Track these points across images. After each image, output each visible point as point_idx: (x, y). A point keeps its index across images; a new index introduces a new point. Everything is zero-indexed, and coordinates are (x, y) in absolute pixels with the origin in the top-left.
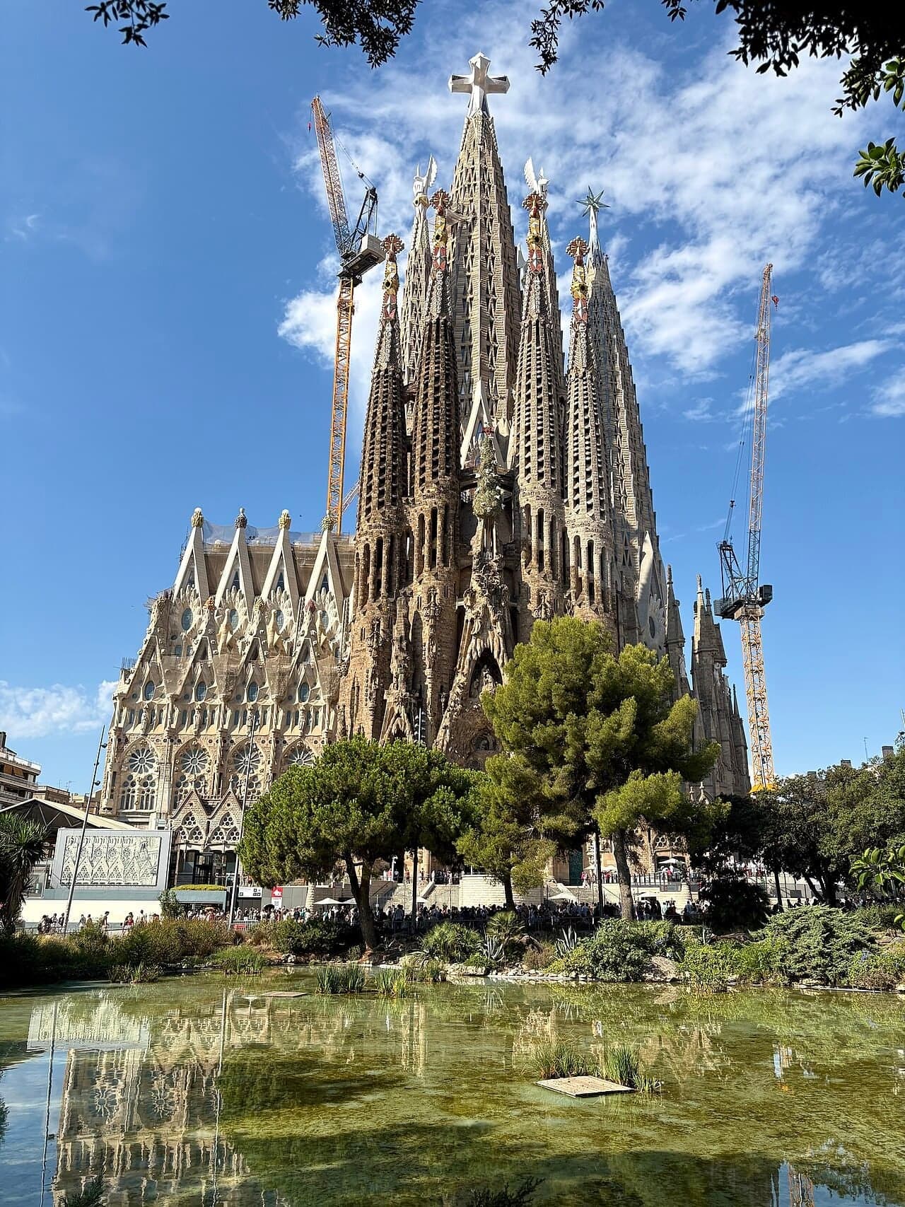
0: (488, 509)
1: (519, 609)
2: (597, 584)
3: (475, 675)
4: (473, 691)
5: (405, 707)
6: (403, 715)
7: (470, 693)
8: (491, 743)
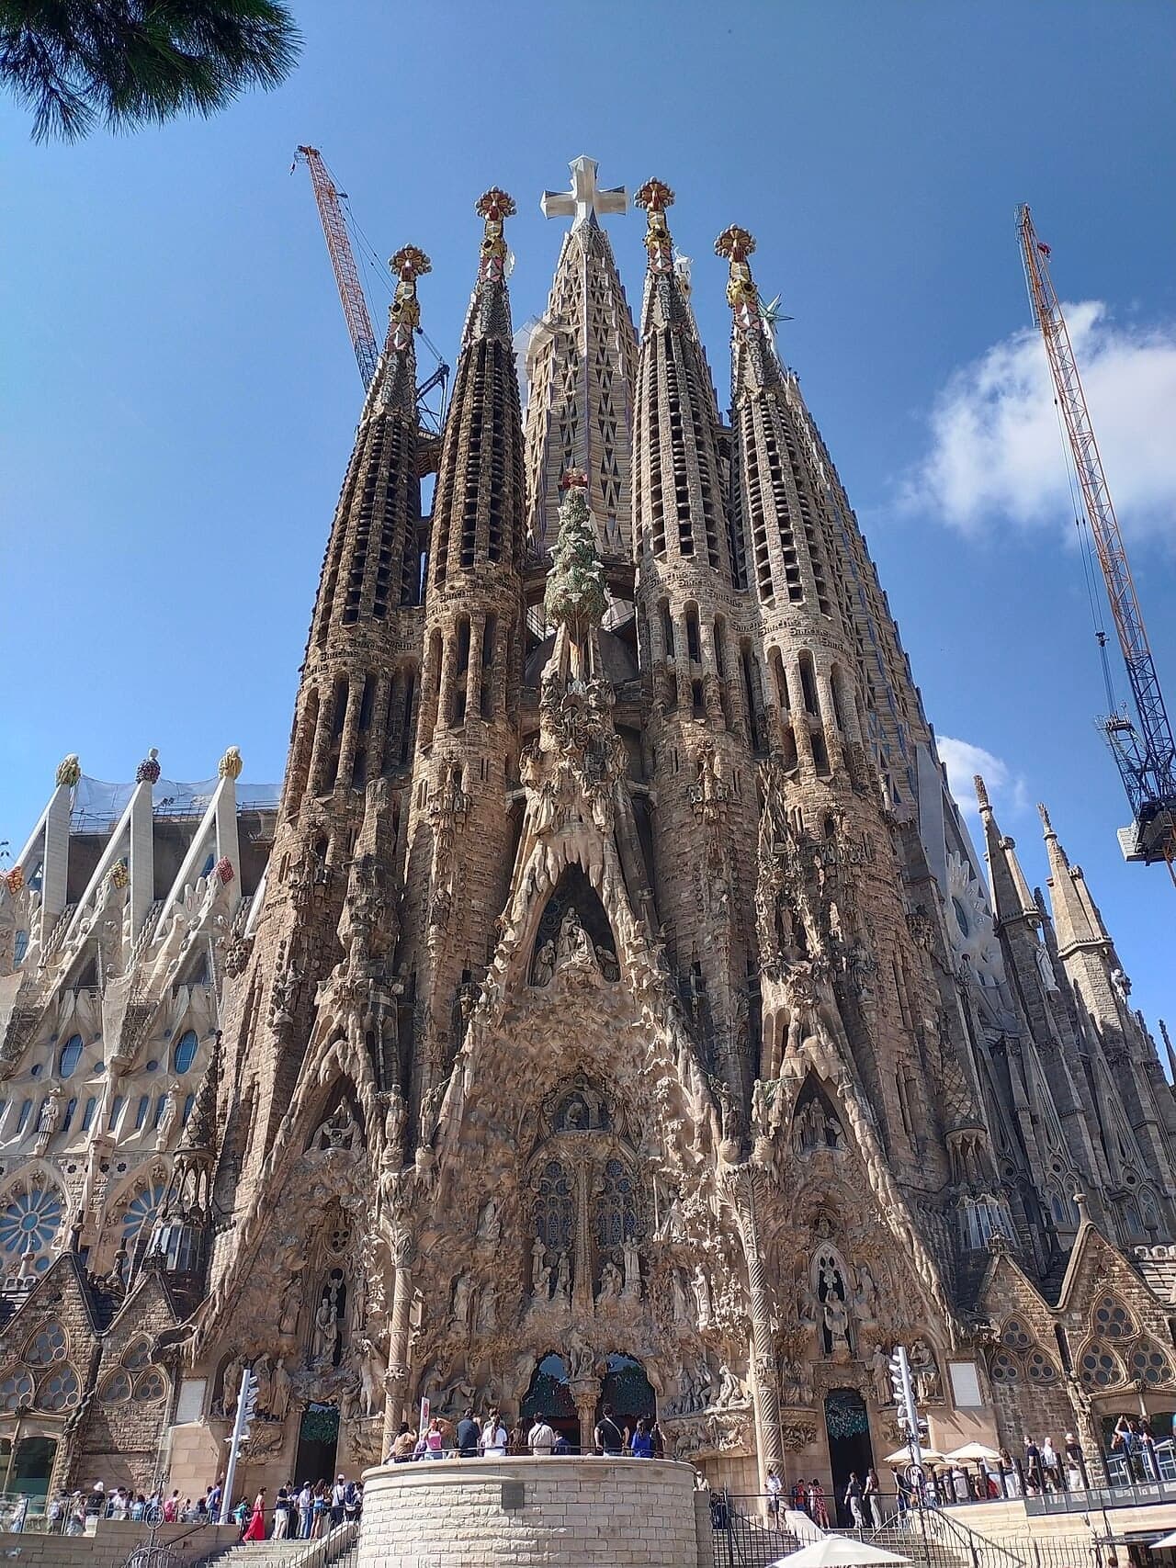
0: (575, 597)
1: (653, 796)
2: (829, 731)
3: (547, 930)
4: (540, 969)
5: (361, 1014)
6: (353, 1031)
7: (533, 974)
8: (595, 1111)
